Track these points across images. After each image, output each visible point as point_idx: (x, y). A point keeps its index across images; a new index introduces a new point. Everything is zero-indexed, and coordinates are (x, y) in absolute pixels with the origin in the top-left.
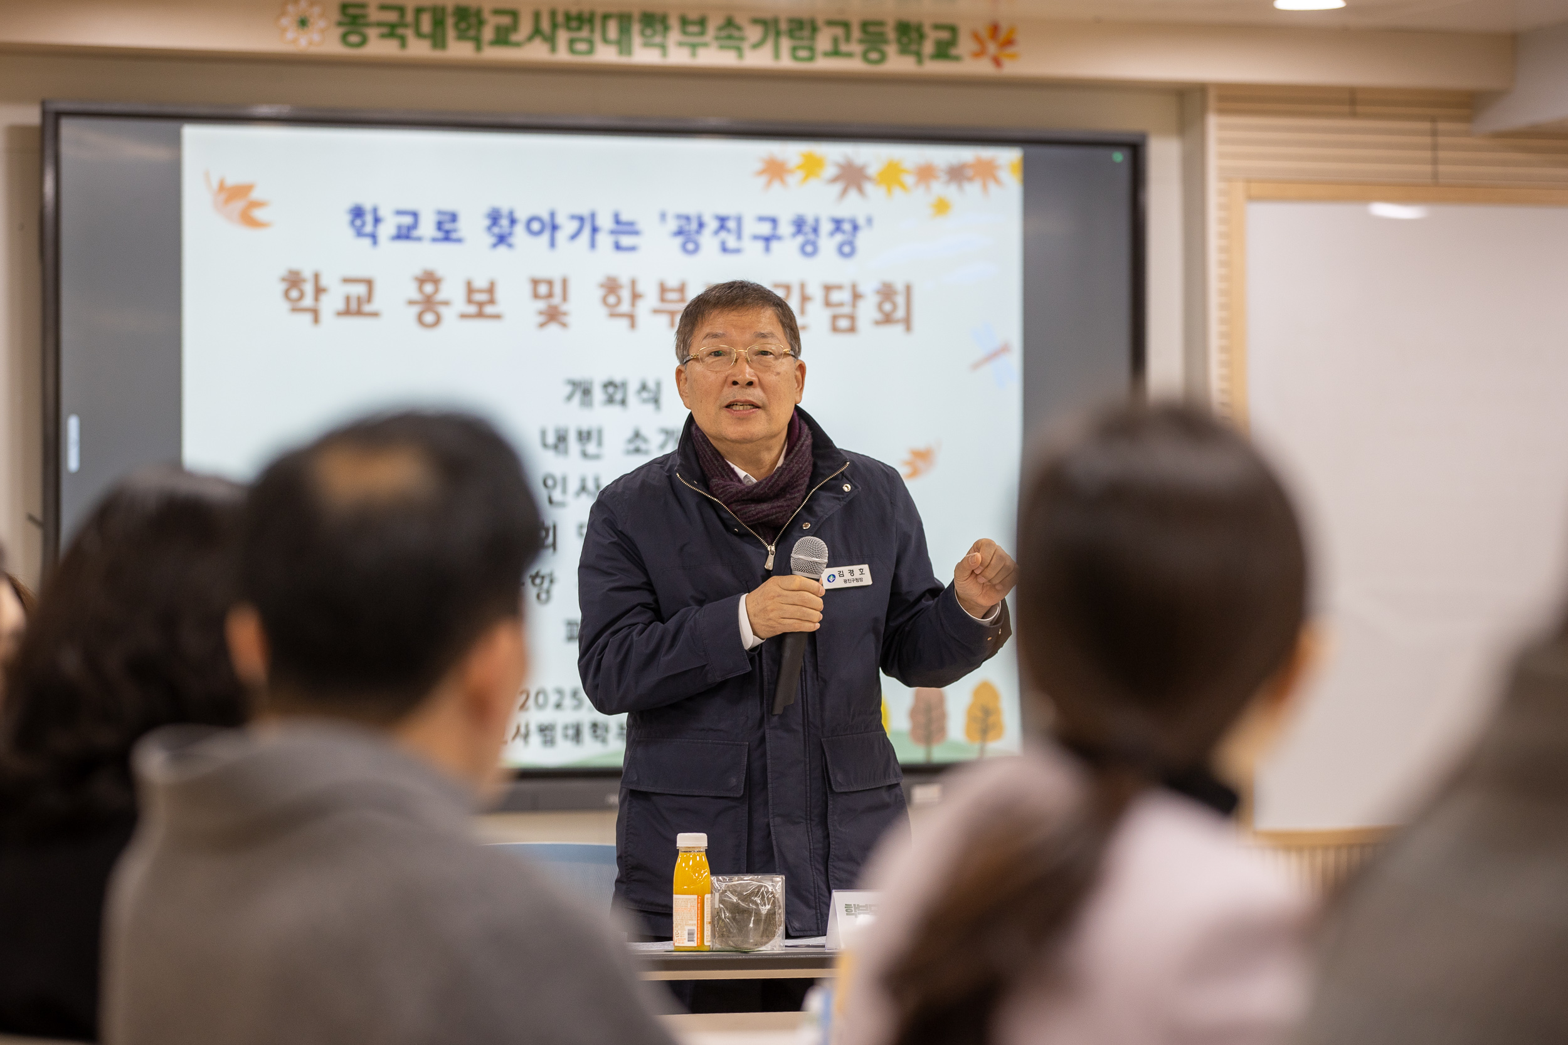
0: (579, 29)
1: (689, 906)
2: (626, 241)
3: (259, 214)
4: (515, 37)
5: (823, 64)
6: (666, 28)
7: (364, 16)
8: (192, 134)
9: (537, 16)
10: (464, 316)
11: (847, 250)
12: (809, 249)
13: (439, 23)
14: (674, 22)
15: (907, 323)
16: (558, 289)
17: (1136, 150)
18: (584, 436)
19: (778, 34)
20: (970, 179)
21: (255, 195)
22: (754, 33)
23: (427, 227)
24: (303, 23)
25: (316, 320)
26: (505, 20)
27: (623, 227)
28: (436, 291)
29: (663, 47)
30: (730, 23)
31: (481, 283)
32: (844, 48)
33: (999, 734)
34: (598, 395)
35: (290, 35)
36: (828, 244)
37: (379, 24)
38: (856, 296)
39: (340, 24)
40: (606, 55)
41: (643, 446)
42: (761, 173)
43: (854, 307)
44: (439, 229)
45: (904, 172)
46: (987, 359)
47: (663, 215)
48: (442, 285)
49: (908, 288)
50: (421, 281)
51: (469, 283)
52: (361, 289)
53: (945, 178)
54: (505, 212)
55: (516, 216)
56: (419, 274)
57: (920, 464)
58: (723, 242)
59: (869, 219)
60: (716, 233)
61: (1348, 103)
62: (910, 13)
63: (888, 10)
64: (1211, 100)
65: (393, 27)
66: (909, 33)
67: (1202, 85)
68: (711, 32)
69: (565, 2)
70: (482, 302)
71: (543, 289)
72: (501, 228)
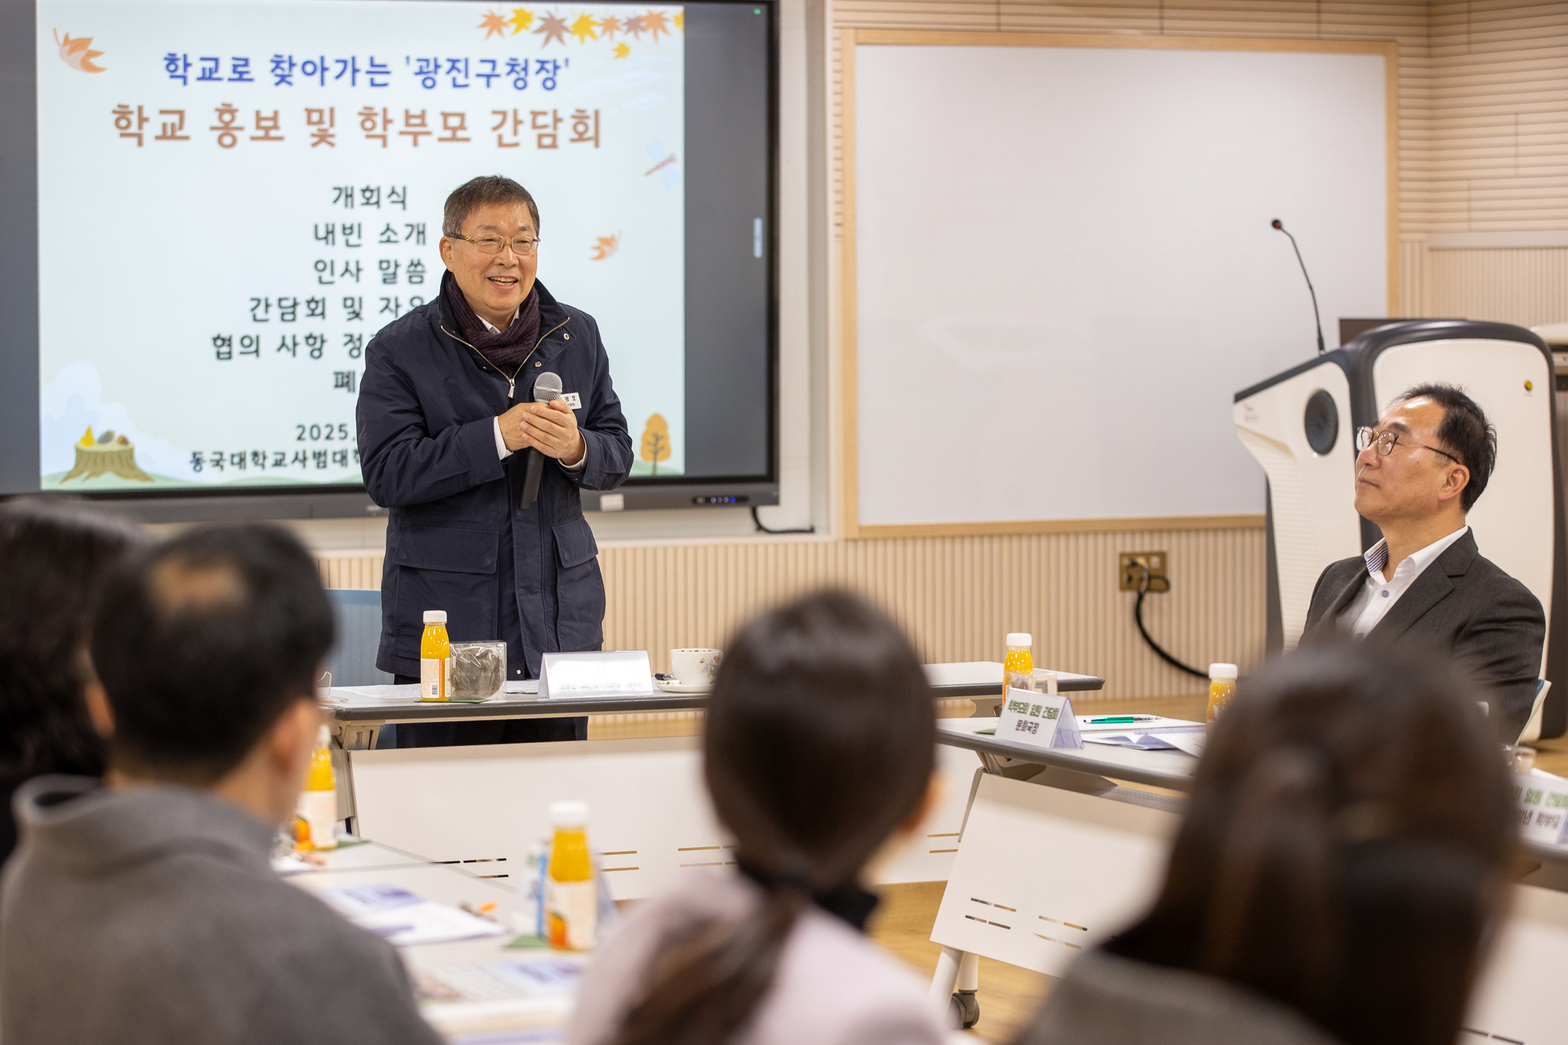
1: (433, 667)
2: (379, 79)
3: (95, 61)
10: (253, 138)
11: (550, 85)
12: (521, 85)
15: (596, 140)
16: (326, 117)
17: (771, 6)
18: (347, 230)
20: (644, 29)
21: (92, 47)
23: (226, 70)
25: (140, 144)
27: (377, 68)
28: (233, 119)
31: (267, 113)
33: (667, 456)
34: (358, 198)
36: (535, 80)
38: (557, 120)
41: (393, 238)
42: (483, 25)
43: (555, 128)
44: (235, 71)
45: (594, 23)
46: (658, 167)
47: (408, 59)
48: (238, 115)
49: (597, 113)
50: (221, 112)
51: (258, 113)
52: (175, 119)
53: (625, 28)
54: (286, 58)
55: (294, 60)
56: (220, 107)
57: (606, 248)
58: (454, 79)
59: (567, 61)
60: (448, 72)
70: (268, 127)
71: (315, 117)
72: (282, 70)
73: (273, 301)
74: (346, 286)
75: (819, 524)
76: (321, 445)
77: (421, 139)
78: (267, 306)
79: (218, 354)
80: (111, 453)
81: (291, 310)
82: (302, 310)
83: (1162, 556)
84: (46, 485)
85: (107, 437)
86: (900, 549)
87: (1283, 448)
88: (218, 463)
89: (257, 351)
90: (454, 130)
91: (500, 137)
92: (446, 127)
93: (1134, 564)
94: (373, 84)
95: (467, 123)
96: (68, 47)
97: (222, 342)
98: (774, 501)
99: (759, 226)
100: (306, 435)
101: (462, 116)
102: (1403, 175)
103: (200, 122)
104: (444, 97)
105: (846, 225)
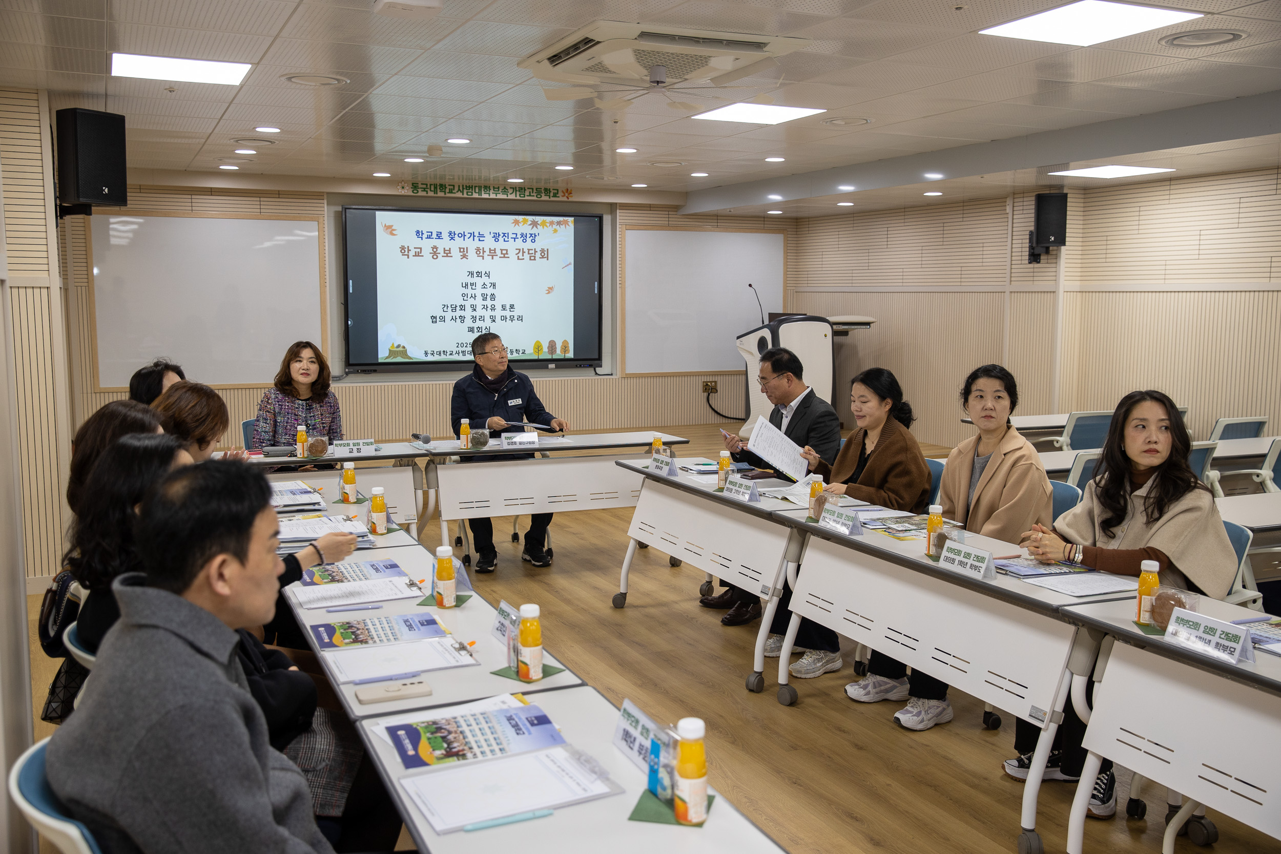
0: (469, 189)
2: (481, 239)
3: (394, 232)
4: (453, 191)
5: (526, 198)
6: (490, 189)
7: (418, 186)
8: (378, 213)
9: (459, 186)
10: (443, 256)
11: (533, 241)
12: (525, 241)
13: (436, 188)
14: (492, 188)
15: (547, 258)
16: (465, 250)
17: (601, 218)
18: (472, 285)
19: (516, 191)
20: (562, 225)
21: (393, 228)
22: (511, 191)
23: (434, 236)
24: (403, 188)
25: (408, 258)
26: (452, 187)
27: (481, 235)
29: (489, 194)
30: (505, 188)
31: (447, 249)
32: (532, 194)
33: (568, 353)
34: (475, 275)
35: (400, 191)
36: (529, 240)
37: (421, 188)
38: (536, 252)
39: (412, 188)
40: (476, 195)
41: (486, 287)
42: (513, 223)
43: (535, 254)
44: (437, 236)
45: (547, 223)
46: (566, 266)
47: (490, 233)
48: (438, 249)
49: (548, 249)
50: (433, 248)
51: (444, 249)
52: (419, 250)
53: (556, 224)
54: (453, 232)
55: (455, 233)
57: (550, 290)
58: (504, 239)
59: (539, 234)
60: (502, 237)
61: (650, 207)
62: (548, 186)
63: (542, 185)
64: (618, 207)
65: (424, 189)
66: (547, 191)
67: (616, 203)
68: (500, 190)
69: (466, 183)
70: (447, 253)
71: (462, 250)
72: (452, 236)
73: (449, 306)
74: (472, 301)
75: (614, 373)
76: (464, 349)
77: (494, 257)
78: (447, 307)
79: (432, 321)
80: (400, 351)
81: (455, 308)
82: (458, 308)
83: (715, 382)
84: (380, 361)
85: (399, 346)
86: (638, 380)
87: (751, 353)
88: (432, 354)
90: (504, 254)
91: (518, 257)
92: (502, 253)
93: (707, 385)
94: (479, 240)
95: (508, 253)
96: (386, 228)
97: (433, 318)
98: (601, 366)
99: (596, 284)
100: (459, 346)
101: (507, 250)
102: (788, 270)
103: (427, 251)
104: (501, 244)
105: (623, 284)
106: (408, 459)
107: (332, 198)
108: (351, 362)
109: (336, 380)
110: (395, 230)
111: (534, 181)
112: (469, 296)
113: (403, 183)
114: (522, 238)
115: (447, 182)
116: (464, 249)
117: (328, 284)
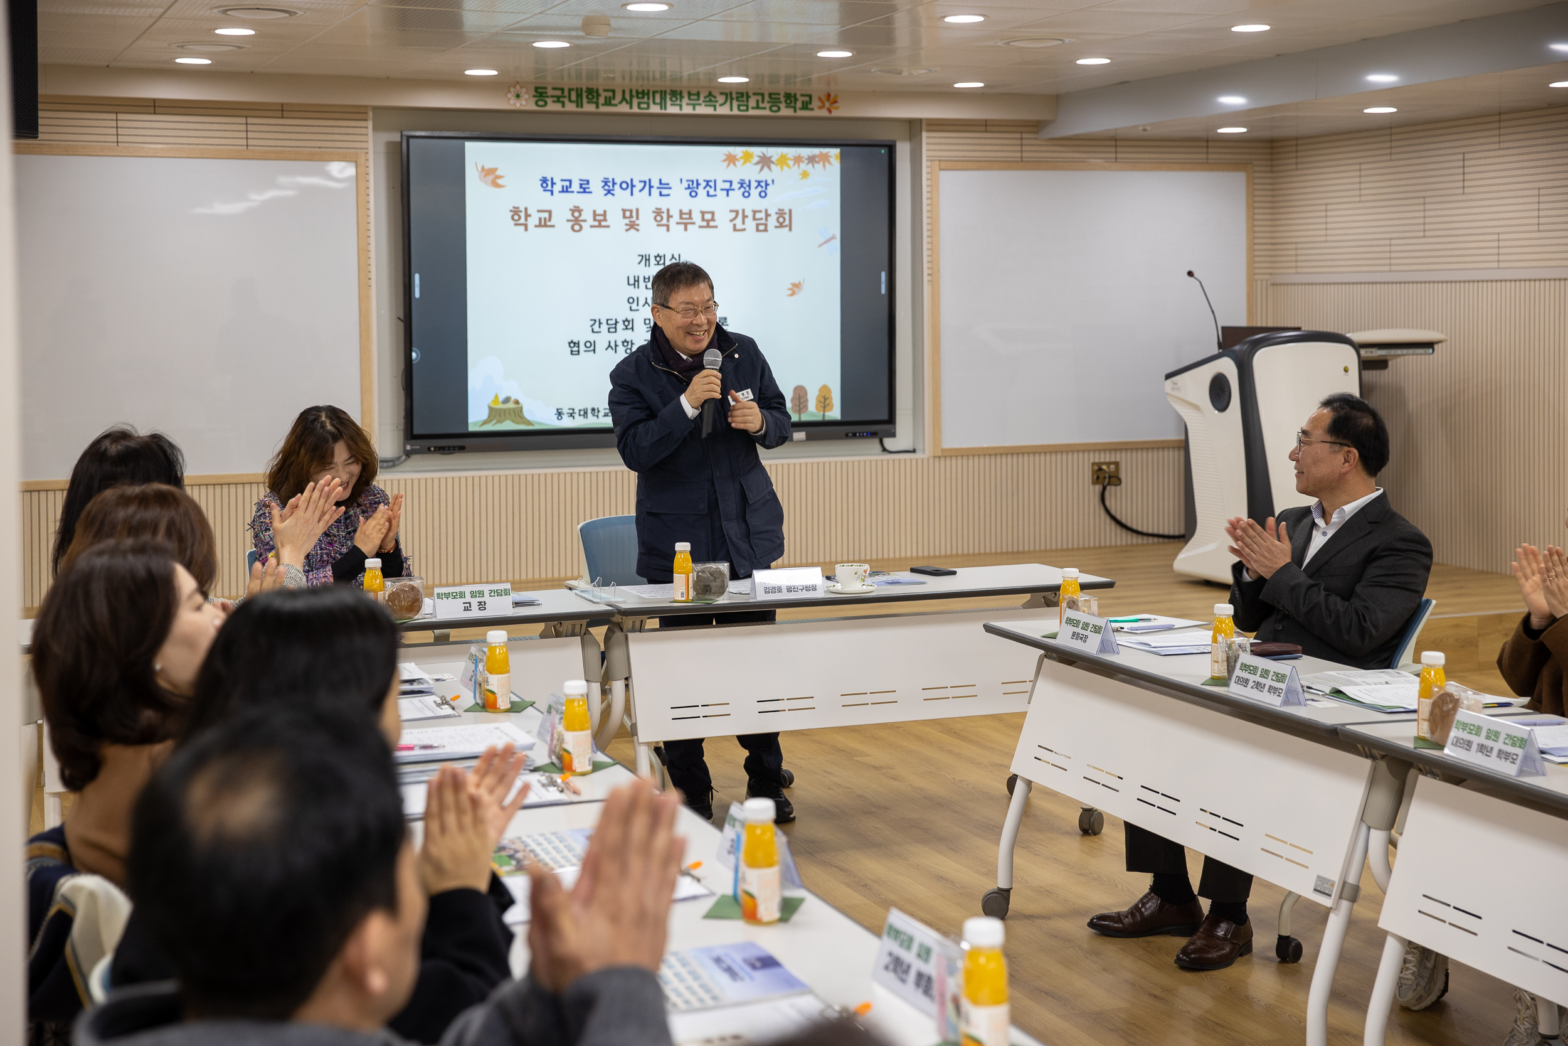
0: (643, 98)
2: (664, 192)
3: (499, 181)
4: (613, 102)
5: (751, 112)
6: (682, 97)
7: (546, 93)
8: (469, 145)
9: (624, 92)
10: (592, 226)
11: (763, 195)
12: (746, 195)
13: (579, 95)
14: (685, 94)
15: (790, 227)
16: (634, 214)
17: (891, 148)
19: (732, 99)
20: (818, 162)
21: (498, 173)
22: (721, 99)
23: (575, 187)
24: (518, 96)
25: (526, 229)
26: (610, 94)
27: (663, 186)
28: (580, 215)
29: (681, 106)
30: (710, 94)
31: (600, 212)
32: (761, 105)
33: (831, 409)
34: (653, 261)
35: (512, 102)
36: (755, 192)
37: (552, 96)
38: (767, 215)
39: (534, 96)
40: (655, 109)
42: (725, 160)
43: (766, 220)
44: (581, 187)
45: (788, 159)
46: (825, 242)
47: (681, 180)
48: (582, 213)
49: (790, 211)
50: (573, 211)
51: (594, 212)
52: (546, 215)
53: (806, 162)
54: (611, 180)
55: (615, 181)
56: (572, 208)
57: (795, 289)
58: (708, 192)
59: (773, 181)
60: (704, 188)
61: (984, 126)
62: (791, 89)
63: (781, 88)
64: (924, 126)
65: (558, 97)
66: (790, 98)
67: (921, 120)
68: (702, 98)
69: (637, 85)
70: (600, 220)
71: (628, 214)
72: (609, 187)
73: (604, 321)
75: (919, 447)
77: (689, 226)
78: (600, 323)
79: (572, 351)
80: (509, 409)
81: (614, 326)
82: (620, 326)
83: (1117, 464)
84: (472, 428)
85: (507, 400)
86: (965, 462)
87: (1196, 407)
88: (571, 415)
89: (594, 350)
90: (708, 221)
91: (735, 225)
92: (703, 220)
93: (1100, 469)
94: (661, 194)
95: (715, 217)
96: (483, 173)
97: (574, 344)
98: (893, 435)
99: (883, 275)
101: (713, 213)
102: (1256, 241)
103: (561, 217)
104: (702, 203)
105: (935, 274)
106: (573, 622)
107: (384, 116)
108: (416, 431)
109: (388, 467)
110: (500, 177)
111: (766, 80)
112: (642, 302)
113: (518, 87)
114: (742, 190)
115: (600, 84)
116: (631, 211)
117: (373, 283)
